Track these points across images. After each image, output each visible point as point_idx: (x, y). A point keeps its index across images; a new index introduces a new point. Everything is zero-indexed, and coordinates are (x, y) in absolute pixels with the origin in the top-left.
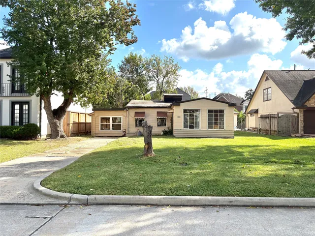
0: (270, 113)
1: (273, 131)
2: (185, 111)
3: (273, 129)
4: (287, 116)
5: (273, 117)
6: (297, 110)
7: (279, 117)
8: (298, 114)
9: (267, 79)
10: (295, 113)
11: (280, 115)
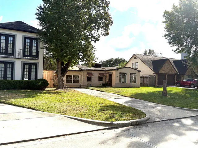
0: (143, 75)
1: (145, 84)
2: (120, 73)
3: (146, 83)
4: (152, 77)
5: (145, 77)
6: (155, 75)
7: (149, 77)
8: (155, 76)
9: (135, 58)
10: (154, 76)
11: (150, 76)
